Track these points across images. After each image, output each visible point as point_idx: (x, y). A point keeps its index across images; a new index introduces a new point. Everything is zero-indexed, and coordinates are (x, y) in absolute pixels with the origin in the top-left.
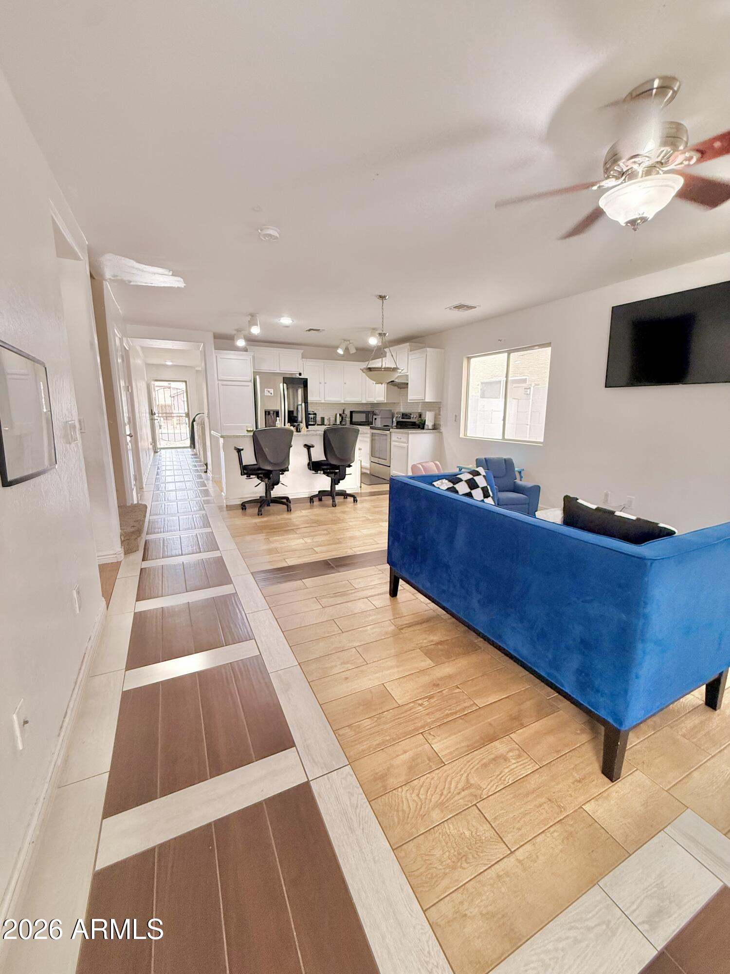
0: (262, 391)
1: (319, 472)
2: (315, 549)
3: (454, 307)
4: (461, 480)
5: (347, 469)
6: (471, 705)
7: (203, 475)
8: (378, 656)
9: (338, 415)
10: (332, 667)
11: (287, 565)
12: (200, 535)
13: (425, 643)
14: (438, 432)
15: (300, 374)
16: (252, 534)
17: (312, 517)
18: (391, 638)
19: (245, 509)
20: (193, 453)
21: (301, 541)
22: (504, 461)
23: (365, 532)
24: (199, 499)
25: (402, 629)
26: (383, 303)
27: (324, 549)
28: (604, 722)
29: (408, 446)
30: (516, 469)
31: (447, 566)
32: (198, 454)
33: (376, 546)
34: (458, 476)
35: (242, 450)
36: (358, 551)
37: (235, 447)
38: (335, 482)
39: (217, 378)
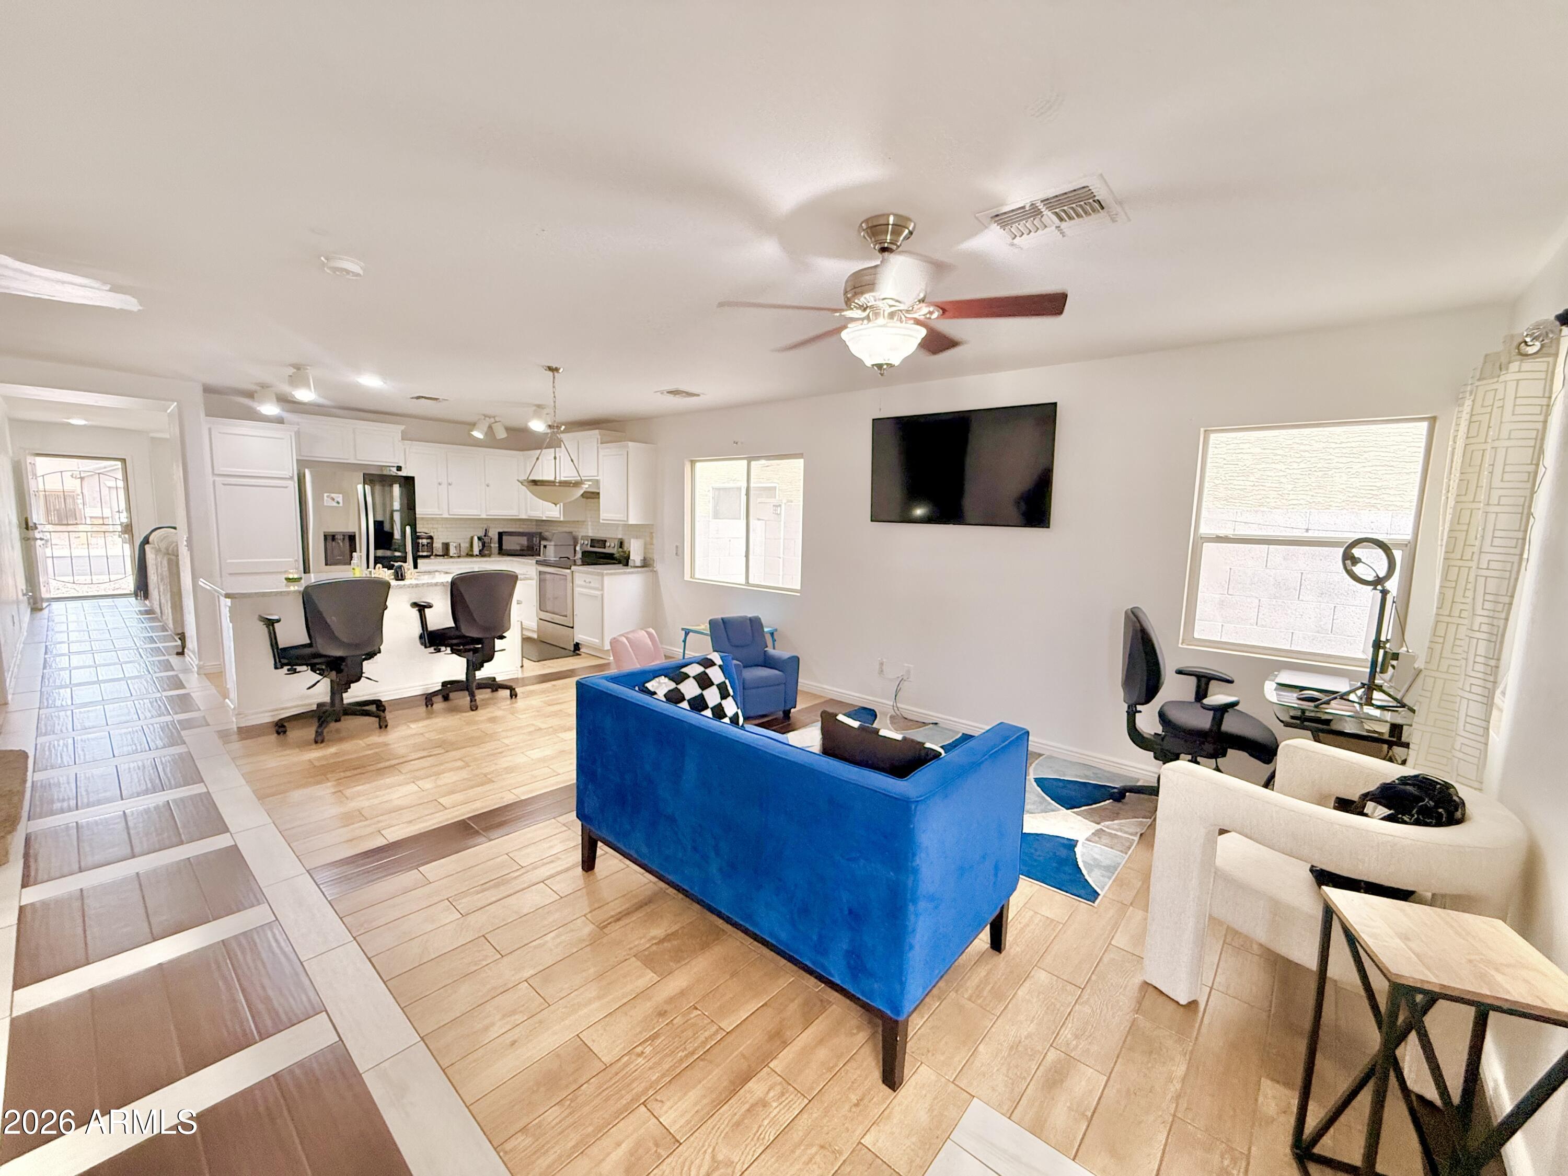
0: (318, 498)
1: (443, 648)
2: (441, 800)
3: (668, 392)
4: (687, 676)
5: (497, 642)
6: (716, 1033)
7: (175, 660)
8: (566, 986)
9: (476, 539)
10: (486, 1029)
11: (385, 842)
12: (178, 806)
13: (644, 944)
14: (651, 571)
15: (399, 468)
16: (305, 786)
17: (434, 736)
18: (589, 948)
19: (285, 732)
20: (142, 609)
21: (412, 788)
22: (748, 621)
23: (536, 754)
24: (169, 718)
25: (605, 927)
26: (554, 378)
27: (458, 797)
28: (880, 1014)
29: (602, 595)
30: (766, 630)
31: (672, 820)
32: (158, 611)
33: (553, 780)
34: (684, 670)
35: (278, 621)
36: (523, 794)
37: (260, 616)
38: (473, 667)
39: (210, 470)
